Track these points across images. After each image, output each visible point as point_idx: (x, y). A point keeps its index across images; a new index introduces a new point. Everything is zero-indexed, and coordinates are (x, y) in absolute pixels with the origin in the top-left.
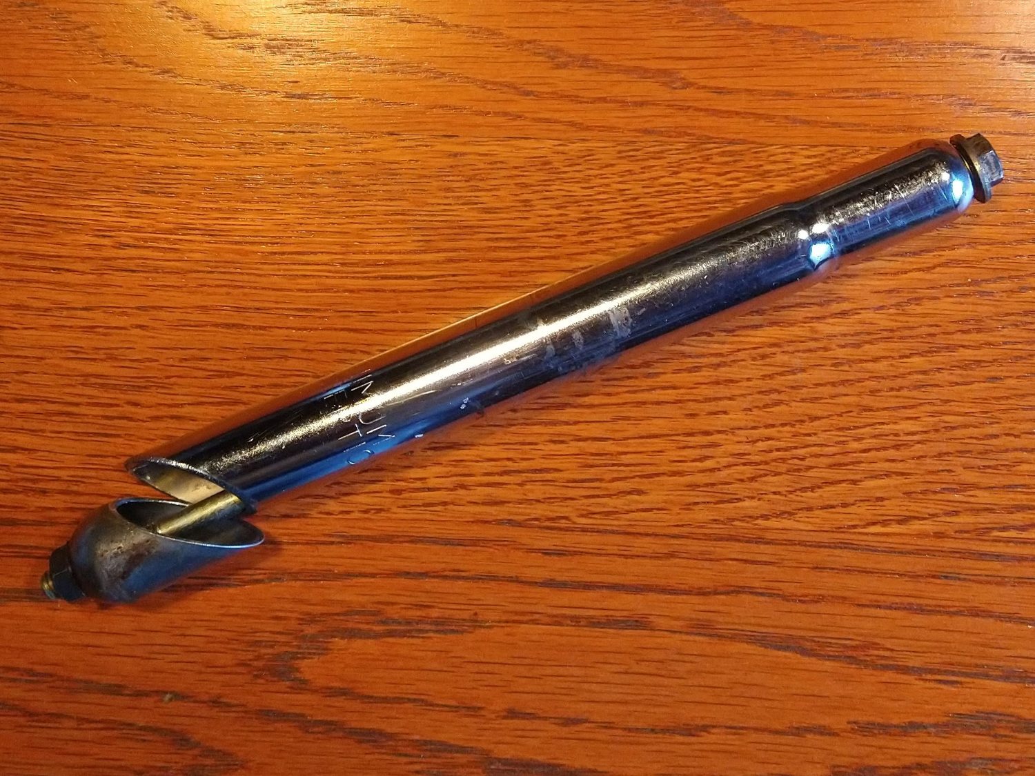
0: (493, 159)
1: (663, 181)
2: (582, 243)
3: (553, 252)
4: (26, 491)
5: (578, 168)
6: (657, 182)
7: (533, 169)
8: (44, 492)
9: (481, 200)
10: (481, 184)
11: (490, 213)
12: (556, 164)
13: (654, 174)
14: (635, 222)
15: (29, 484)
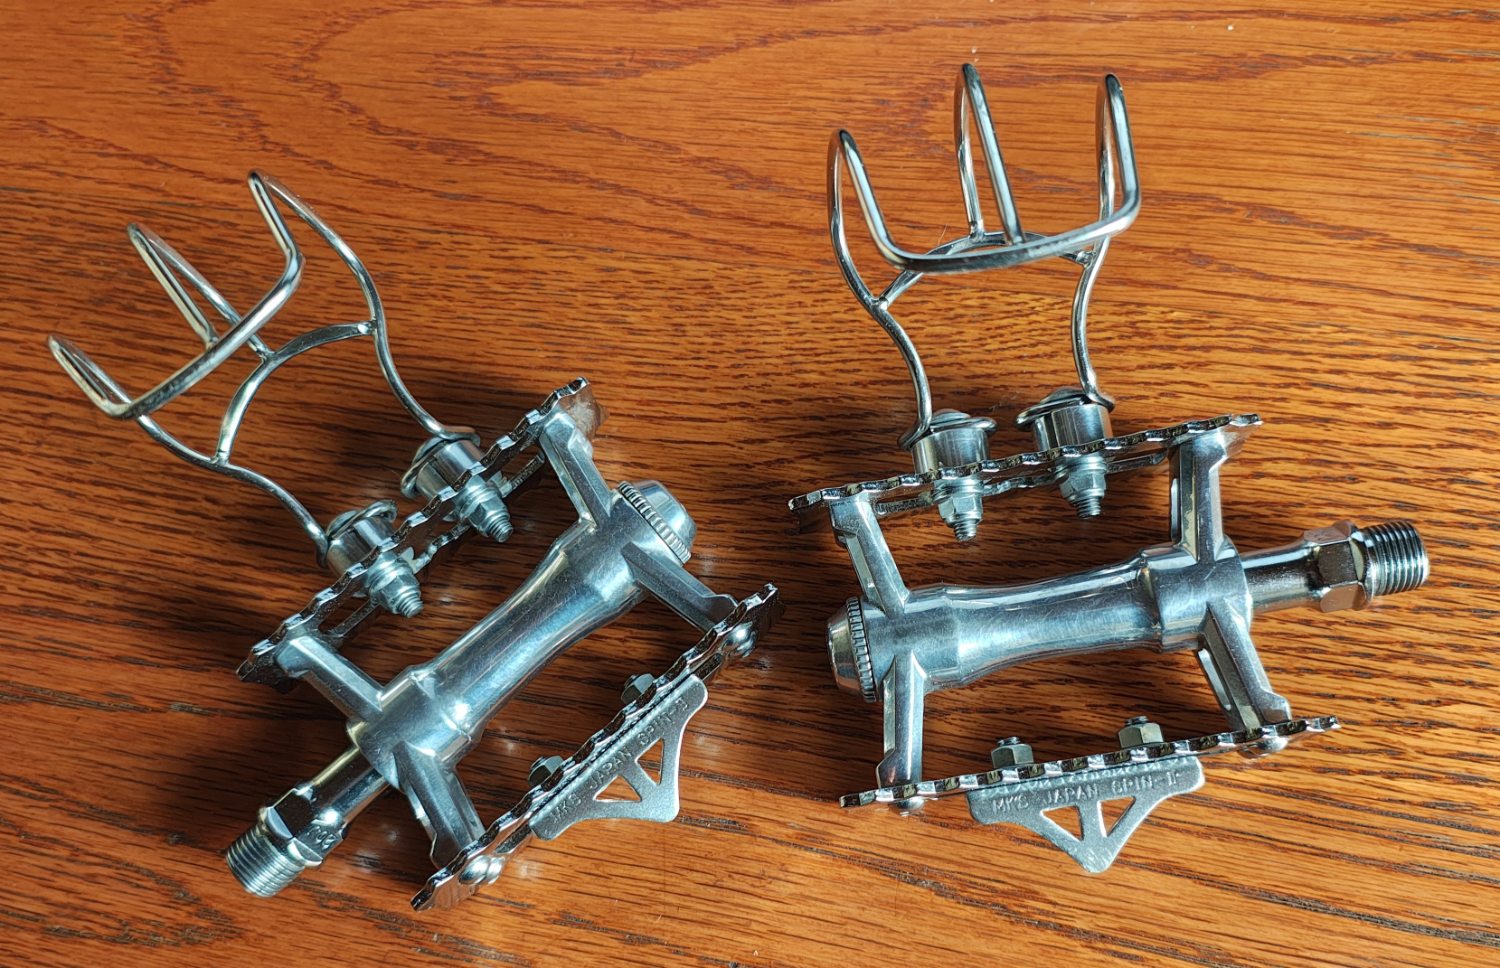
0: (649, 277)
1: (835, 316)
2: (735, 377)
3: (701, 384)
4: (78, 582)
5: (741, 295)
6: (828, 318)
7: (691, 291)
8: (96, 586)
9: (628, 319)
10: (631, 303)
11: (634, 334)
12: (717, 288)
13: (827, 308)
14: (799, 358)
15: (85, 575)
